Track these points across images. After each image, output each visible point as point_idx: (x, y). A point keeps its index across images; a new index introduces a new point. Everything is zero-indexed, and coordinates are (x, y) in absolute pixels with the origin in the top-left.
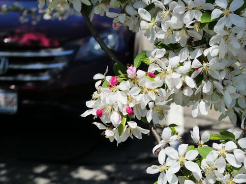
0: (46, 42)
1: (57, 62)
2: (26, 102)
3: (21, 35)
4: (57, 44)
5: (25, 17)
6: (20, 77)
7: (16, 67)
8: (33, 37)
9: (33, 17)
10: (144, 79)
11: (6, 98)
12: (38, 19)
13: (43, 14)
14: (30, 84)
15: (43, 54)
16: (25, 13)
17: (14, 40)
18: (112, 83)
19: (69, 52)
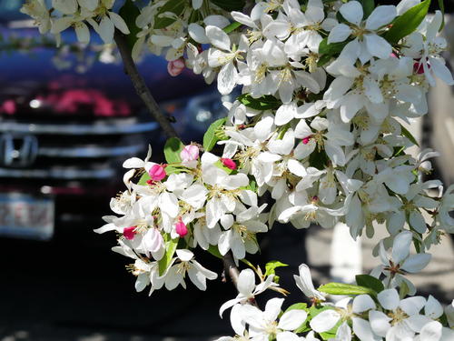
0: (105, 107)
1: (126, 144)
2: (66, 217)
3: (60, 94)
4: (125, 111)
5: (67, 59)
6: (57, 172)
7: (52, 152)
8: (83, 97)
9: (80, 58)
10: (212, 169)
11: (31, 210)
12: (90, 61)
13: (98, 54)
14: (74, 185)
15: (101, 128)
16: (65, 50)
17: (49, 102)
18: (154, 176)
19: (149, 127)
